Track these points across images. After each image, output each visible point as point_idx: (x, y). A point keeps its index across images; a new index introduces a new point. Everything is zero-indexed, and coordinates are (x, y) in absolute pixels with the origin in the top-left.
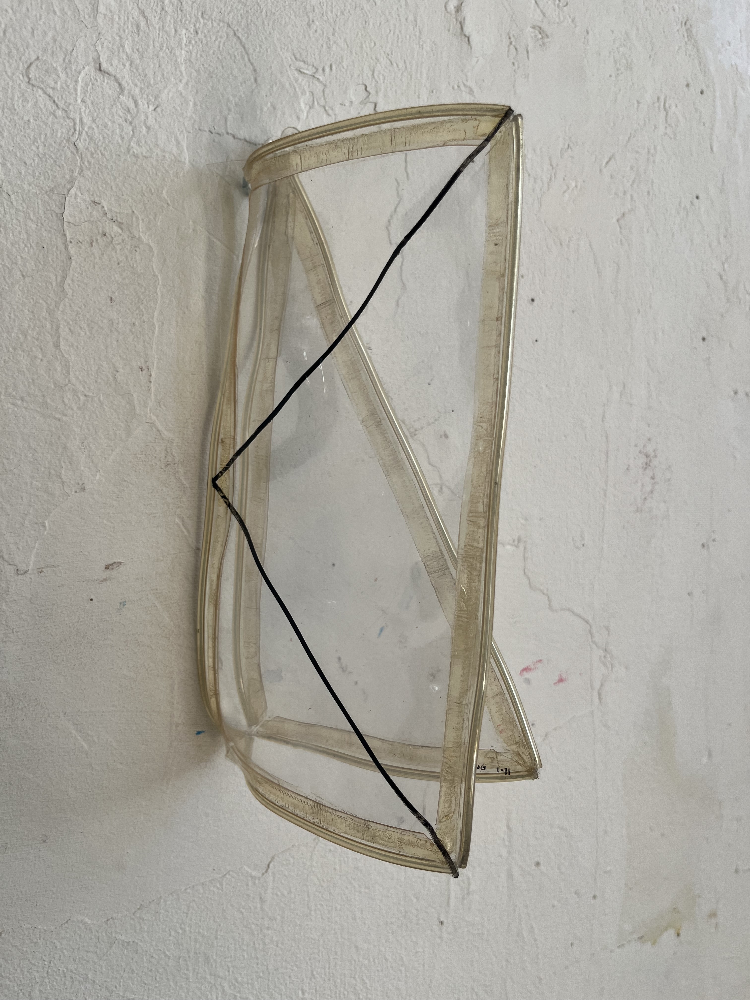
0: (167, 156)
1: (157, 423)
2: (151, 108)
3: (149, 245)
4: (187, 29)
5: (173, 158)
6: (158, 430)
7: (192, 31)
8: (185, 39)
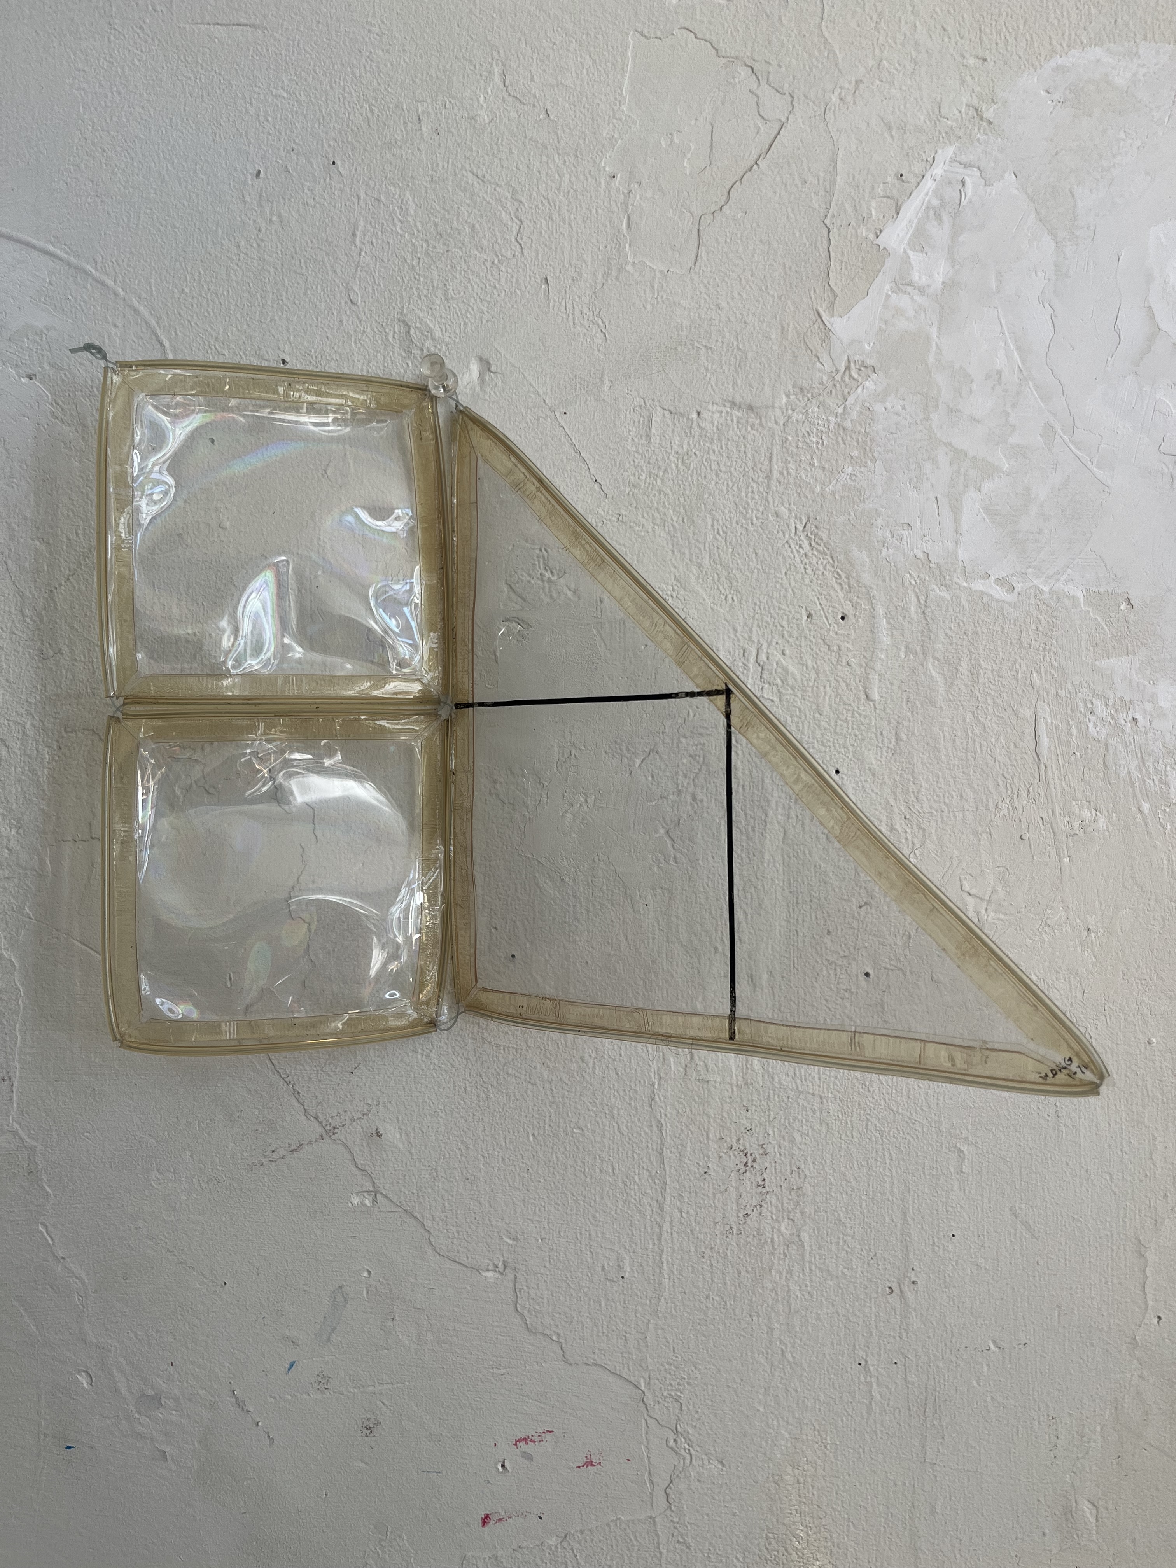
0: (29, 873)
1: (20, 1132)
2: (14, 832)
3: (11, 961)
4: (49, 747)
5: (35, 873)
6: (20, 1138)
7: (55, 747)
8: (47, 756)
